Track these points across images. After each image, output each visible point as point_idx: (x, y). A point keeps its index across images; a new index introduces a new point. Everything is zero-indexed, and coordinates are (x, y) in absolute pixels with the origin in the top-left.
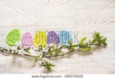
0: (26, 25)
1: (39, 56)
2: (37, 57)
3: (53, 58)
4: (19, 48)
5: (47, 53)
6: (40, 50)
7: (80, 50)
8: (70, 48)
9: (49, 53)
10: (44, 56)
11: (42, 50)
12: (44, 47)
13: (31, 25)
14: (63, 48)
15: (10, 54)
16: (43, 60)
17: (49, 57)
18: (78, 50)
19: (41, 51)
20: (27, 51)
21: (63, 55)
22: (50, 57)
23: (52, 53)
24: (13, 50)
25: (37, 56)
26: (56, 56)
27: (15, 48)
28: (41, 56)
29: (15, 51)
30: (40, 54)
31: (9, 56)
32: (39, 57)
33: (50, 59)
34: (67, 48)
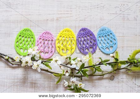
0: (44, 20)
1: (65, 73)
2: (61, 75)
3: (86, 78)
4: (33, 59)
5: (78, 70)
6: (66, 65)
7: (130, 70)
8: (115, 65)
9: (82, 71)
10: (72, 75)
11: (71, 65)
12: (74, 60)
13: (52, 20)
14: (103, 64)
15: (19, 66)
16: (71, 81)
17: (80, 77)
18: (126, 69)
19: (69, 65)
20: (46, 65)
21: (103, 75)
22: (82, 76)
23: (87, 72)
24: (24, 62)
25: (62, 73)
26: (92, 75)
27: (28, 59)
28: (67, 74)
29: (27, 62)
30: (67, 71)
31: (17, 69)
32: (64, 75)
33: (81, 79)
34: (109, 64)
